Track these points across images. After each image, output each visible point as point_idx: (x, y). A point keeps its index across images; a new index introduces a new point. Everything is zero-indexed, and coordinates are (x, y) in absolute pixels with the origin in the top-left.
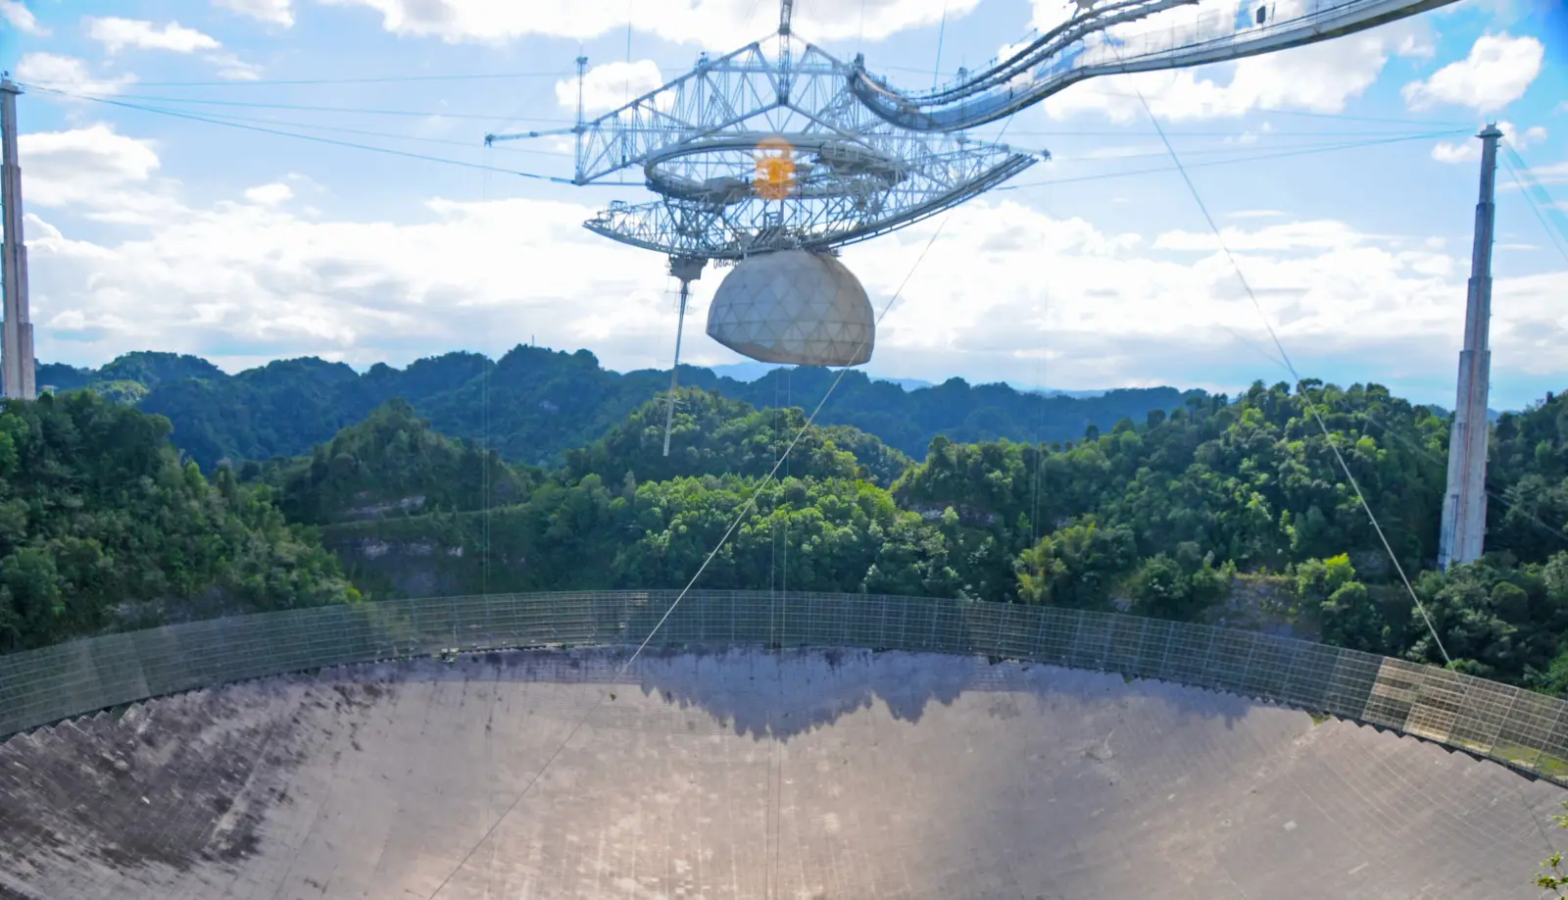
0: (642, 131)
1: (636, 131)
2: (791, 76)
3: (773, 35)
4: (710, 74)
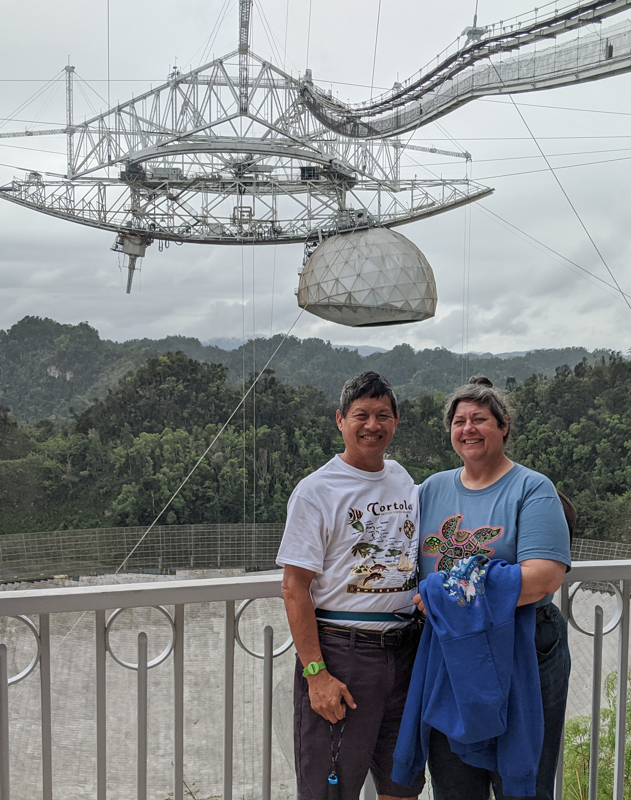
0: (126, 133)
1: (119, 133)
2: (250, 89)
3: (234, 54)
4: (181, 85)
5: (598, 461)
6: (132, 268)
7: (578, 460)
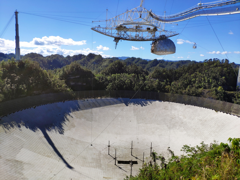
6: (116, 44)
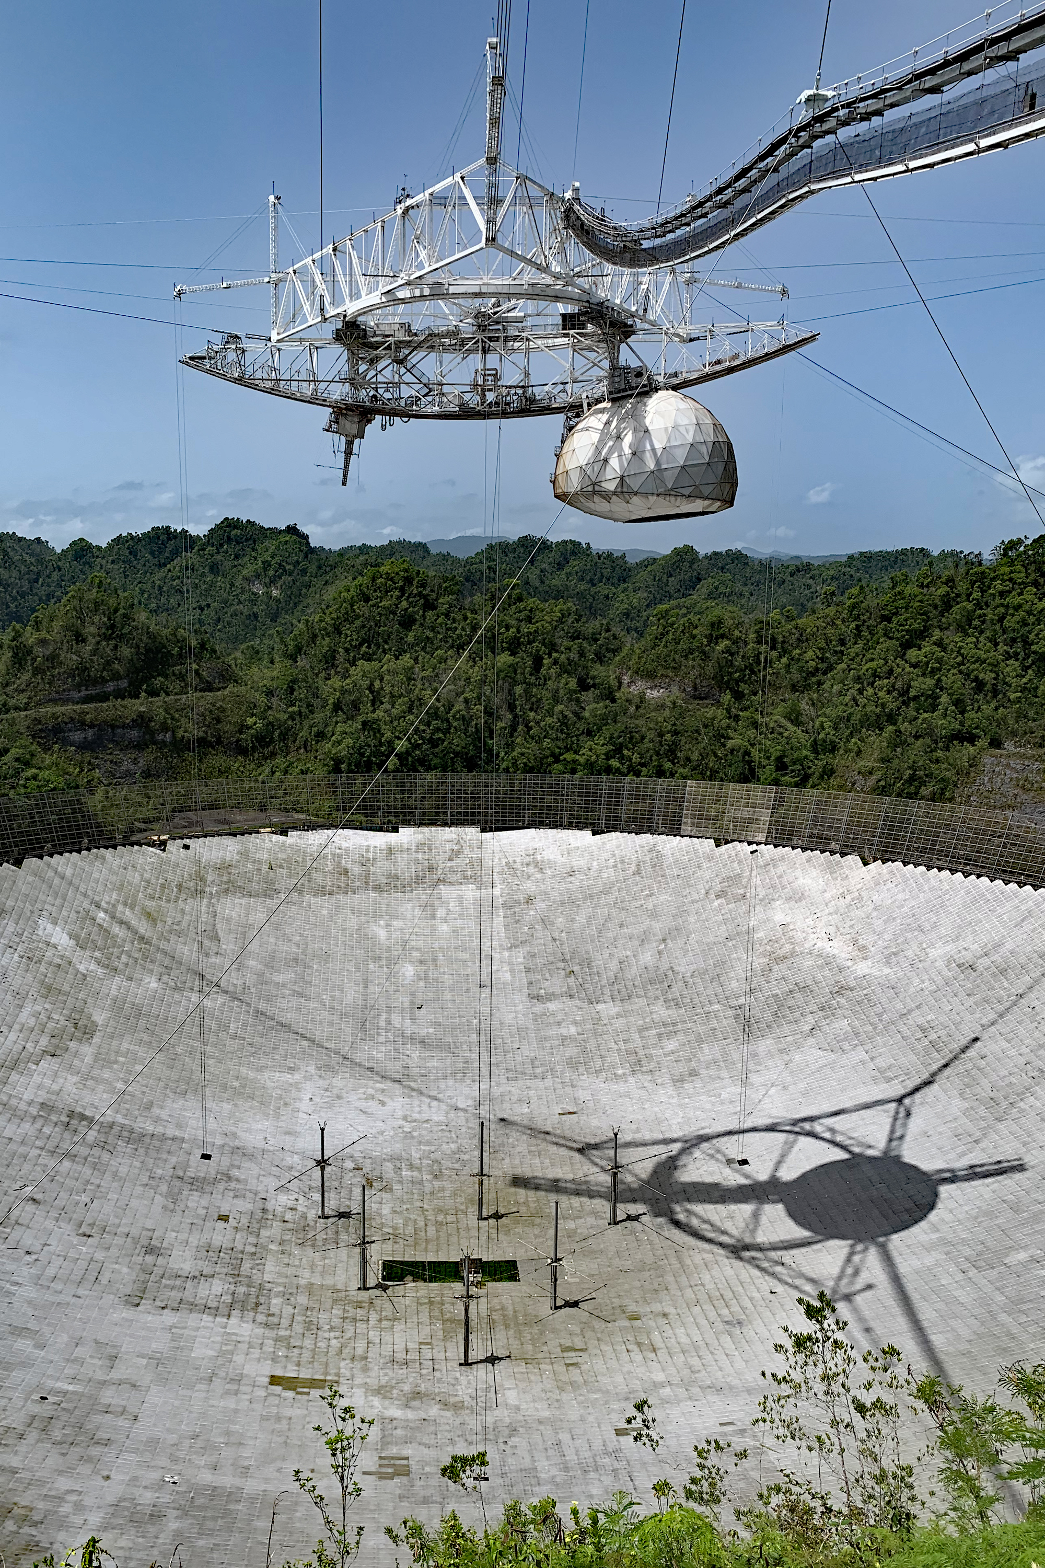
5: (944, 699)
6: (348, 453)
7: (916, 698)
